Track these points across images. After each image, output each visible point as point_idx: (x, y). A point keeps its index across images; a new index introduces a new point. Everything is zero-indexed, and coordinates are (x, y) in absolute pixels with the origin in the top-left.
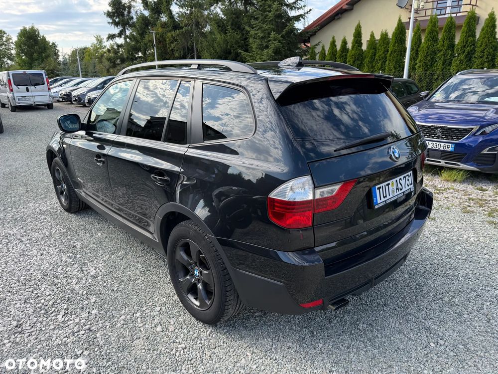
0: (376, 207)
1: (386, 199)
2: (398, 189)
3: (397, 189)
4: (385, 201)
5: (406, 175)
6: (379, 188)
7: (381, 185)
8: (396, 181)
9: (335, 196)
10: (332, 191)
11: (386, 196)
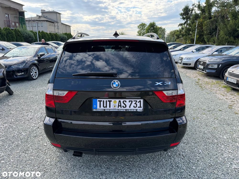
0: (94, 110)
1: (105, 108)
2: (121, 106)
3: (119, 106)
4: (104, 110)
5: (133, 100)
6: (100, 101)
7: (102, 100)
8: (120, 101)
9: (64, 96)
10: (63, 94)
11: (106, 107)
